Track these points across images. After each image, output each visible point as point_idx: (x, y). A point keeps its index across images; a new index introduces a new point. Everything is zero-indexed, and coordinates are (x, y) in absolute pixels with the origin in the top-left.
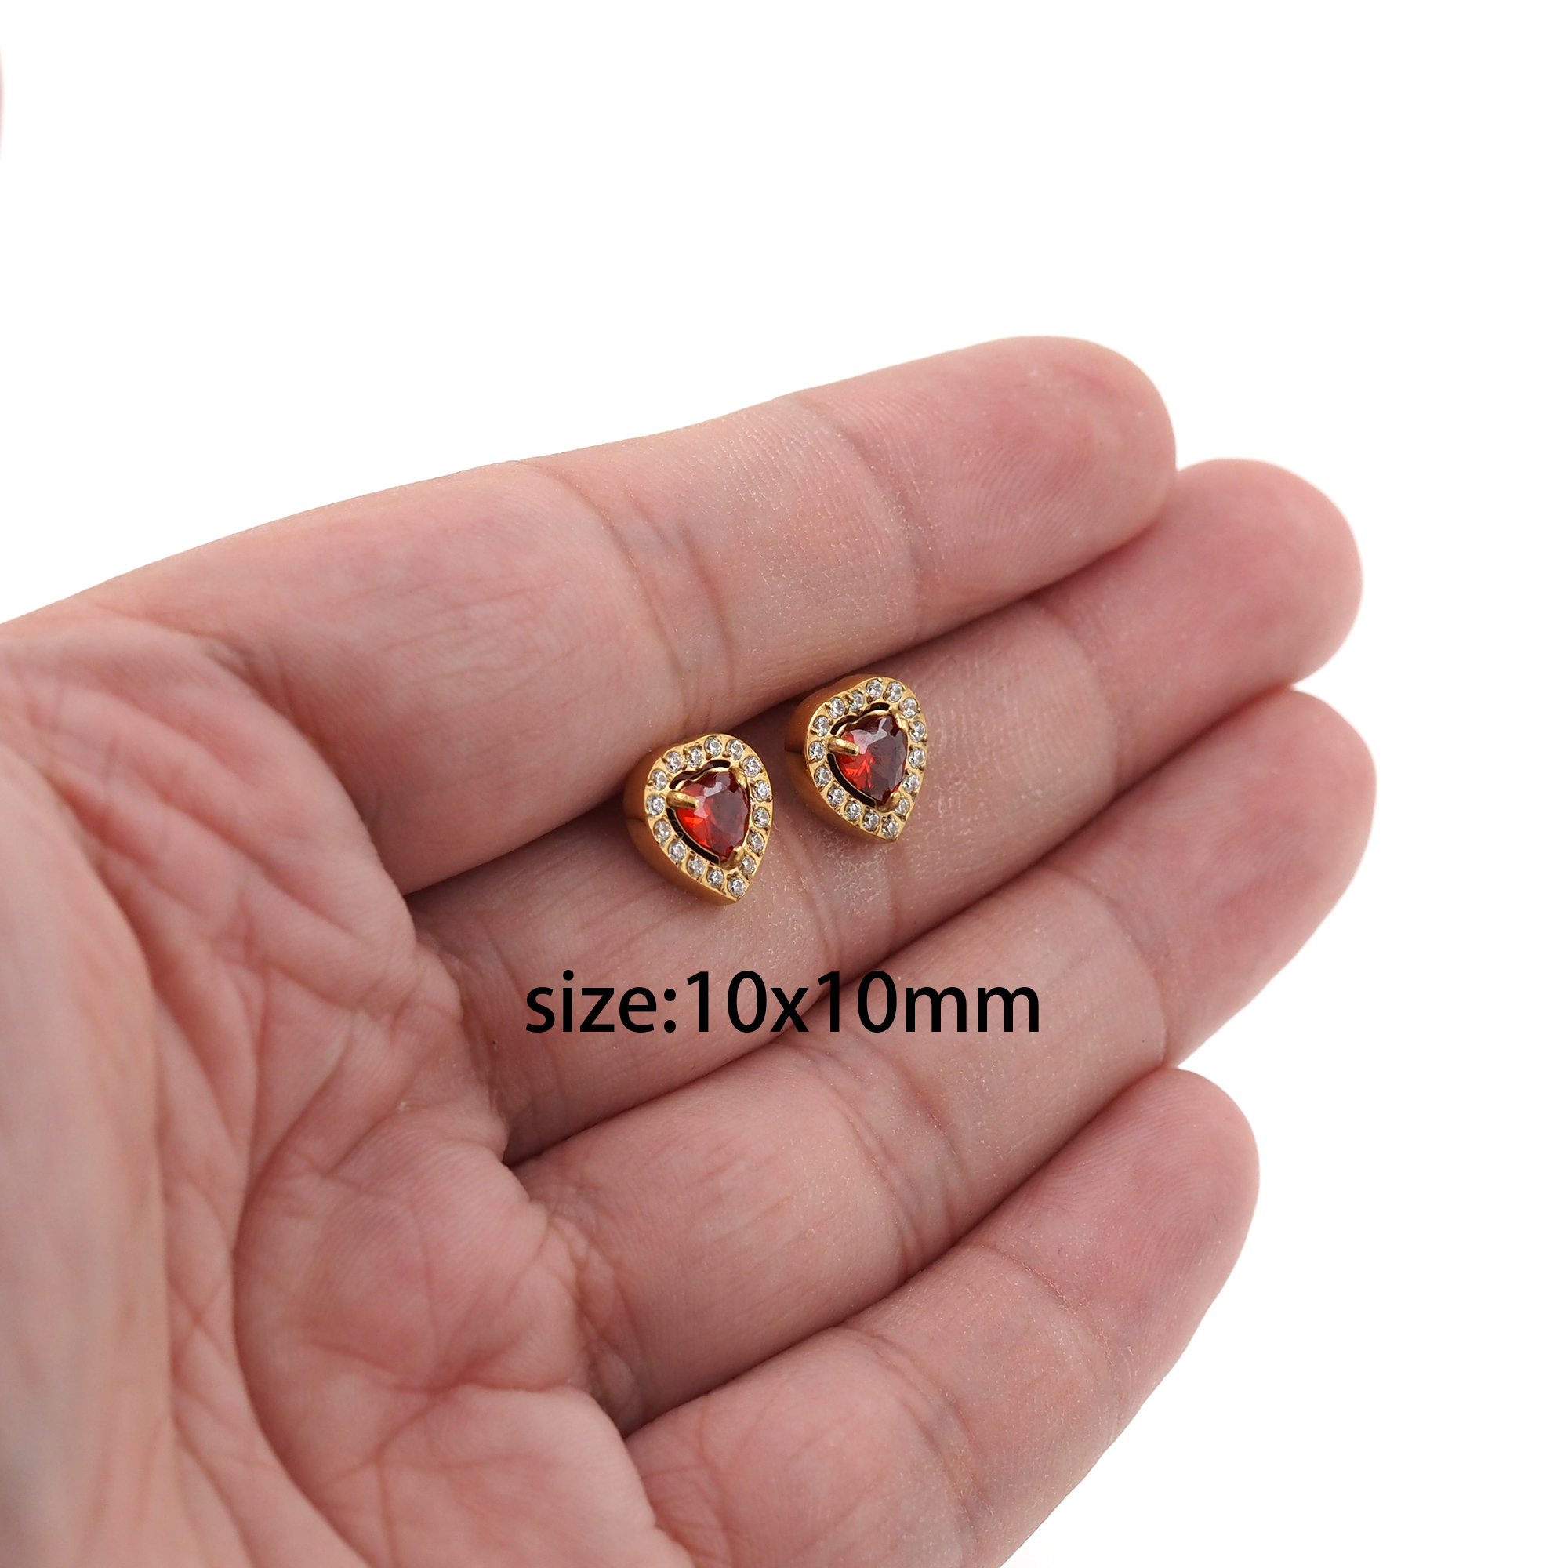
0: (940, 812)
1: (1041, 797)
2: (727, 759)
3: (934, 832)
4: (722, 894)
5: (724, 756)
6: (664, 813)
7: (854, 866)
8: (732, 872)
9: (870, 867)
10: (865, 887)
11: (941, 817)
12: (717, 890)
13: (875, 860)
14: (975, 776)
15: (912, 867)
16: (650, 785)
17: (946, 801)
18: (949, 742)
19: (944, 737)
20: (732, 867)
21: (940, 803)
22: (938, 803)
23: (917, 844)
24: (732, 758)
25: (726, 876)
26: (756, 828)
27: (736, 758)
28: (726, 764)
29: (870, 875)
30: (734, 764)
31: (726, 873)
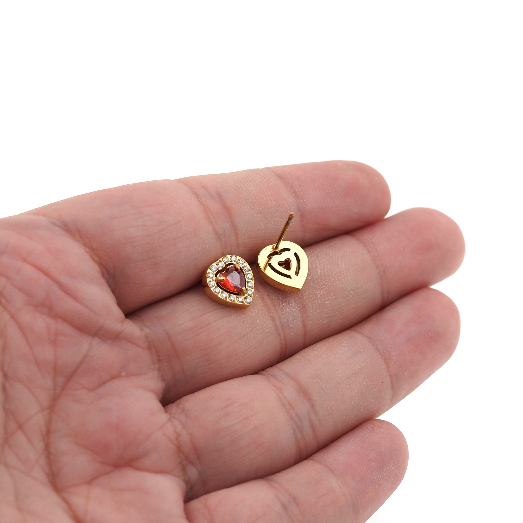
0: (318, 295)
1: (353, 294)
2: (232, 262)
3: (316, 301)
4: (243, 304)
5: (230, 261)
6: (216, 285)
7: (289, 310)
8: (245, 296)
9: (294, 311)
10: (293, 317)
11: (318, 296)
12: (242, 303)
13: (296, 308)
14: (330, 285)
15: (309, 312)
16: (208, 278)
17: (320, 291)
18: (321, 273)
19: (319, 272)
20: (244, 295)
21: (318, 292)
22: (317, 292)
23: (310, 305)
24: (233, 261)
25: (243, 298)
26: (249, 281)
27: (235, 261)
28: (232, 264)
29: (294, 313)
30: (235, 263)
31: (243, 297)
